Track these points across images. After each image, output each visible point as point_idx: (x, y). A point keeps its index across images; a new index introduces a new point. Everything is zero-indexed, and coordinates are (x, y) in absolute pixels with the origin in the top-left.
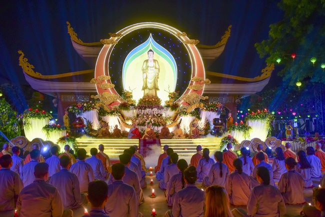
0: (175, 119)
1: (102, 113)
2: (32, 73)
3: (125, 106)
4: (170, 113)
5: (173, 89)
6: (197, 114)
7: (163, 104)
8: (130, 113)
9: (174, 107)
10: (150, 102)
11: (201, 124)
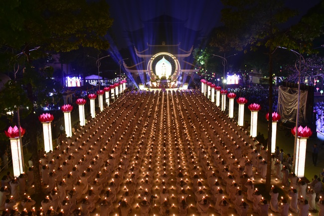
0: (170, 83)
1: (152, 82)
2: (127, 67)
3: (157, 80)
4: (169, 81)
5: (170, 74)
6: (176, 82)
7: (167, 79)
8: (159, 81)
9: (170, 79)
10: (164, 79)
11: (176, 85)
